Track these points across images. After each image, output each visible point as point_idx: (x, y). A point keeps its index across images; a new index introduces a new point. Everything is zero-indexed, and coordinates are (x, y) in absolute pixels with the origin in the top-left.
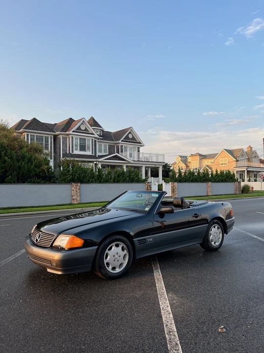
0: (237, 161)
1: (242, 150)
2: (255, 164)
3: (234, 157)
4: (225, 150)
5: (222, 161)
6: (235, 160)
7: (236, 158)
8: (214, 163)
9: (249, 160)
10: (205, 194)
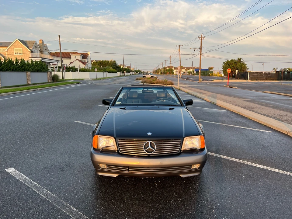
0: (32, 52)
1: (35, 42)
2: (47, 56)
3: (29, 48)
4: (20, 40)
5: (16, 50)
6: (29, 50)
7: (30, 49)
8: (7, 51)
9: (41, 52)
10: (26, 83)
